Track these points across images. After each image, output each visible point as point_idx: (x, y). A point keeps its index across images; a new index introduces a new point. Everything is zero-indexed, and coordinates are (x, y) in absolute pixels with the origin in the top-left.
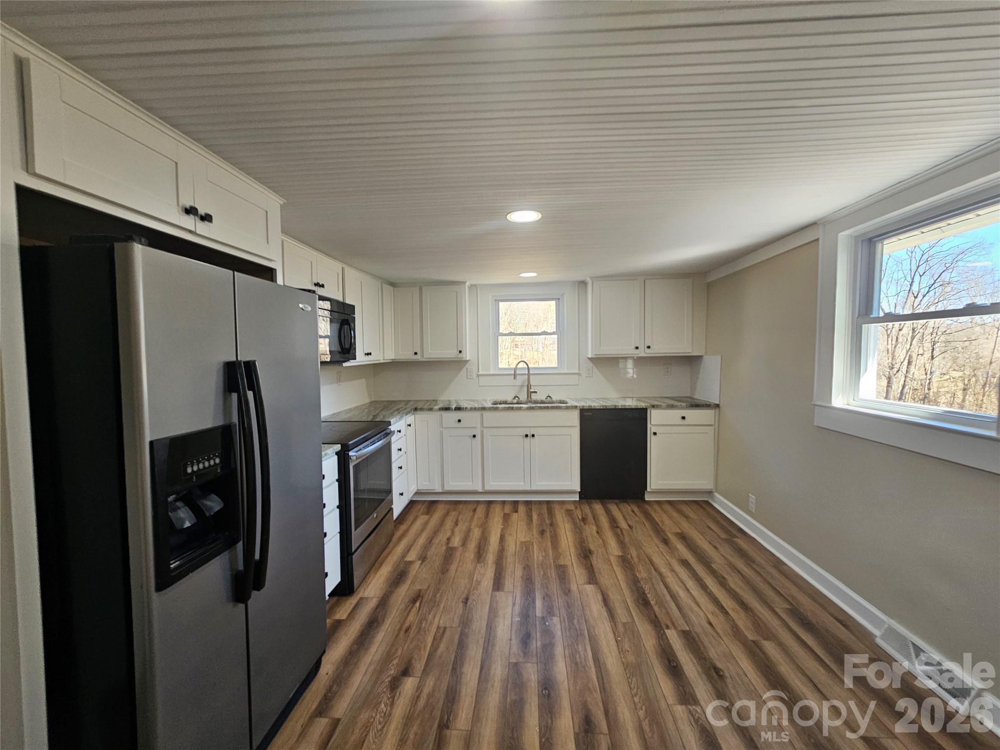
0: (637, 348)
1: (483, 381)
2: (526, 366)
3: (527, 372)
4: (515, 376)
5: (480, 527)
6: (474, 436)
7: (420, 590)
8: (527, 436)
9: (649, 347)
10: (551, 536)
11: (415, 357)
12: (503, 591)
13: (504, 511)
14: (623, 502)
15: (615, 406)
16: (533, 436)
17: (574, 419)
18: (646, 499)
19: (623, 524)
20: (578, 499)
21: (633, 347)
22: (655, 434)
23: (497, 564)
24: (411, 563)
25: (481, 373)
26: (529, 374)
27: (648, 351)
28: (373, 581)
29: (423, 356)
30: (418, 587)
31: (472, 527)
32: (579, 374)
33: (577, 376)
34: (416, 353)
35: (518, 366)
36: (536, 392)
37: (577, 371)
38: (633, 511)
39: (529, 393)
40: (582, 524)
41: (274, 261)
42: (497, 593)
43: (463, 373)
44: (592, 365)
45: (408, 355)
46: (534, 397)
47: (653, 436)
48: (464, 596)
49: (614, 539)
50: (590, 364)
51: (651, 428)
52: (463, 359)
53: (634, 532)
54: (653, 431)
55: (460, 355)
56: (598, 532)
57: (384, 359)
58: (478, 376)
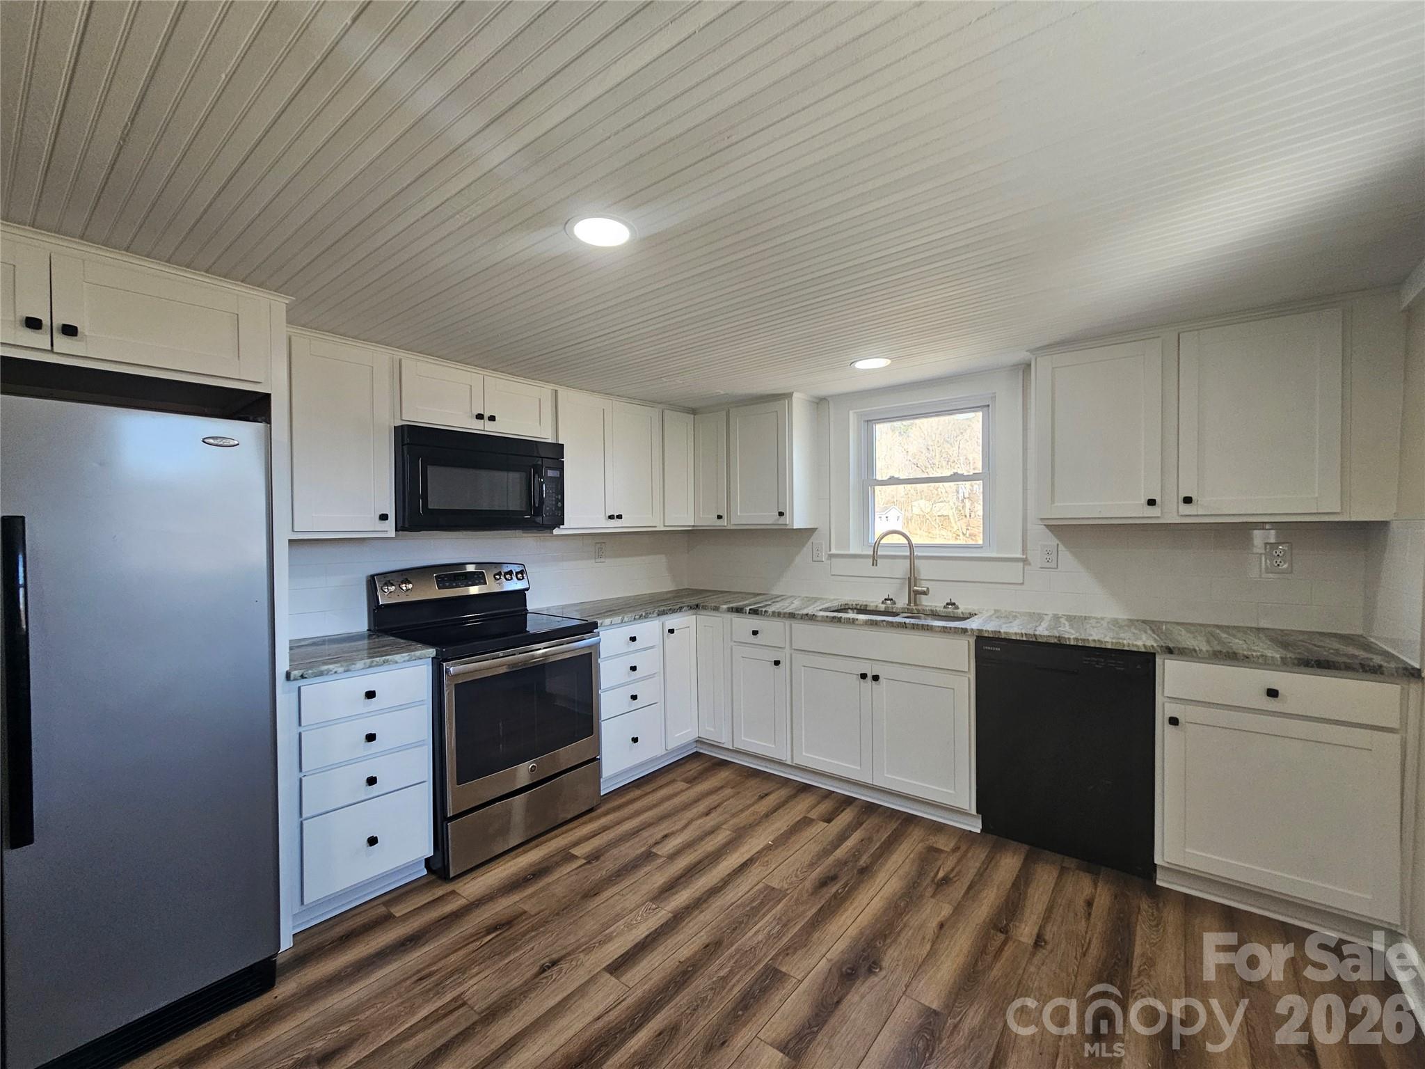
0: (1152, 502)
1: (839, 566)
2: (905, 541)
3: (909, 554)
4: (875, 559)
5: (735, 832)
6: (777, 663)
7: (525, 912)
8: (864, 676)
9: (1188, 500)
10: (835, 895)
11: (719, 523)
12: (617, 978)
13: (809, 812)
14: (1088, 871)
15: (1059, 638)
16: (876, 678)
17: (962, 655)
18: (1158, 883)
19: (1025, 931)
20: (979, 831)
21: (1144, 501)
22: (1174, 721)
23: (675, 917)
24: (575, 857)
25: (834, 551)
26: (912, 558)
27: (1186, 509)
28: (496, 871)
29: (729, 520)
30: (526, 908)
31: (724, 827)
32: (1025, 561)
33: (1021, 564)
34: (720, 517)
35: (883, 541)
36: (925, 593)
37: (1019, 555)
38: (1089, 904)
39: (915, 595)
40: (930, 891)
41: (260, 383)
42: (608, 975)
43: (806, 549)
44: (1058, 542)
45: (708, 521)
46: (927, 602)
47: (1169, 729)
48: (555, 956)
49: (961, 960)
50: (1052, 541)
51: (1164, 708)
52: (788, 527)
53: (1036, 960)
54: (1168, 715)
55: (782, 519)
56: (941, 926)
57: (665, 526)
58: (831, 556)
